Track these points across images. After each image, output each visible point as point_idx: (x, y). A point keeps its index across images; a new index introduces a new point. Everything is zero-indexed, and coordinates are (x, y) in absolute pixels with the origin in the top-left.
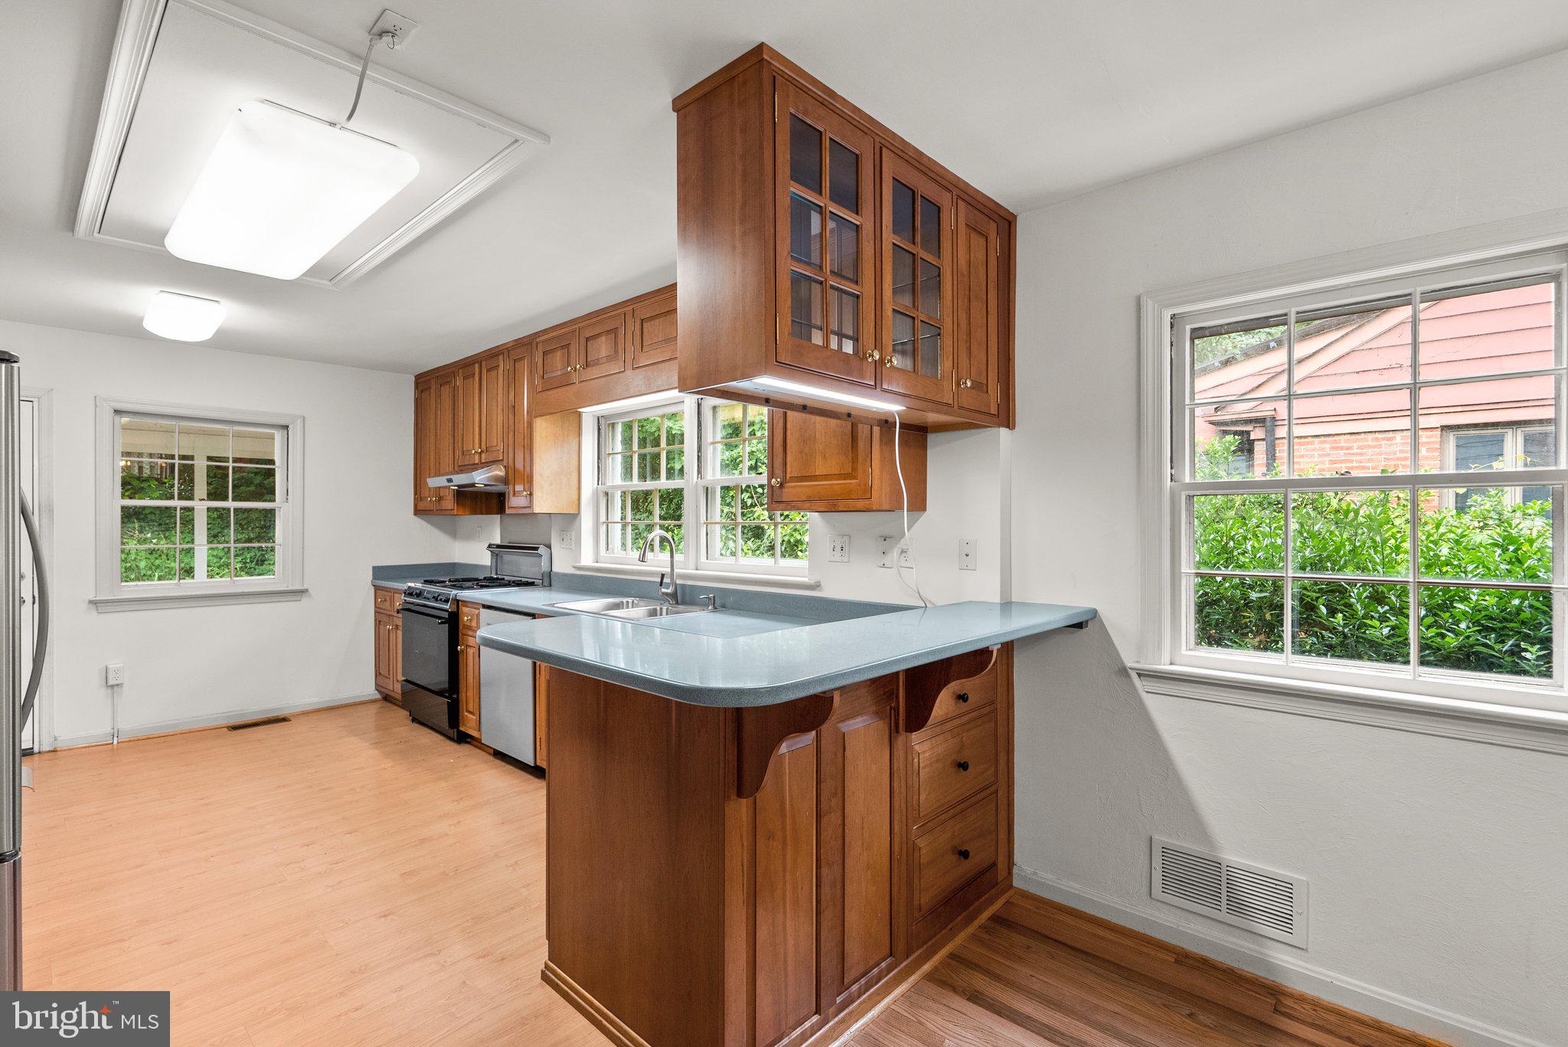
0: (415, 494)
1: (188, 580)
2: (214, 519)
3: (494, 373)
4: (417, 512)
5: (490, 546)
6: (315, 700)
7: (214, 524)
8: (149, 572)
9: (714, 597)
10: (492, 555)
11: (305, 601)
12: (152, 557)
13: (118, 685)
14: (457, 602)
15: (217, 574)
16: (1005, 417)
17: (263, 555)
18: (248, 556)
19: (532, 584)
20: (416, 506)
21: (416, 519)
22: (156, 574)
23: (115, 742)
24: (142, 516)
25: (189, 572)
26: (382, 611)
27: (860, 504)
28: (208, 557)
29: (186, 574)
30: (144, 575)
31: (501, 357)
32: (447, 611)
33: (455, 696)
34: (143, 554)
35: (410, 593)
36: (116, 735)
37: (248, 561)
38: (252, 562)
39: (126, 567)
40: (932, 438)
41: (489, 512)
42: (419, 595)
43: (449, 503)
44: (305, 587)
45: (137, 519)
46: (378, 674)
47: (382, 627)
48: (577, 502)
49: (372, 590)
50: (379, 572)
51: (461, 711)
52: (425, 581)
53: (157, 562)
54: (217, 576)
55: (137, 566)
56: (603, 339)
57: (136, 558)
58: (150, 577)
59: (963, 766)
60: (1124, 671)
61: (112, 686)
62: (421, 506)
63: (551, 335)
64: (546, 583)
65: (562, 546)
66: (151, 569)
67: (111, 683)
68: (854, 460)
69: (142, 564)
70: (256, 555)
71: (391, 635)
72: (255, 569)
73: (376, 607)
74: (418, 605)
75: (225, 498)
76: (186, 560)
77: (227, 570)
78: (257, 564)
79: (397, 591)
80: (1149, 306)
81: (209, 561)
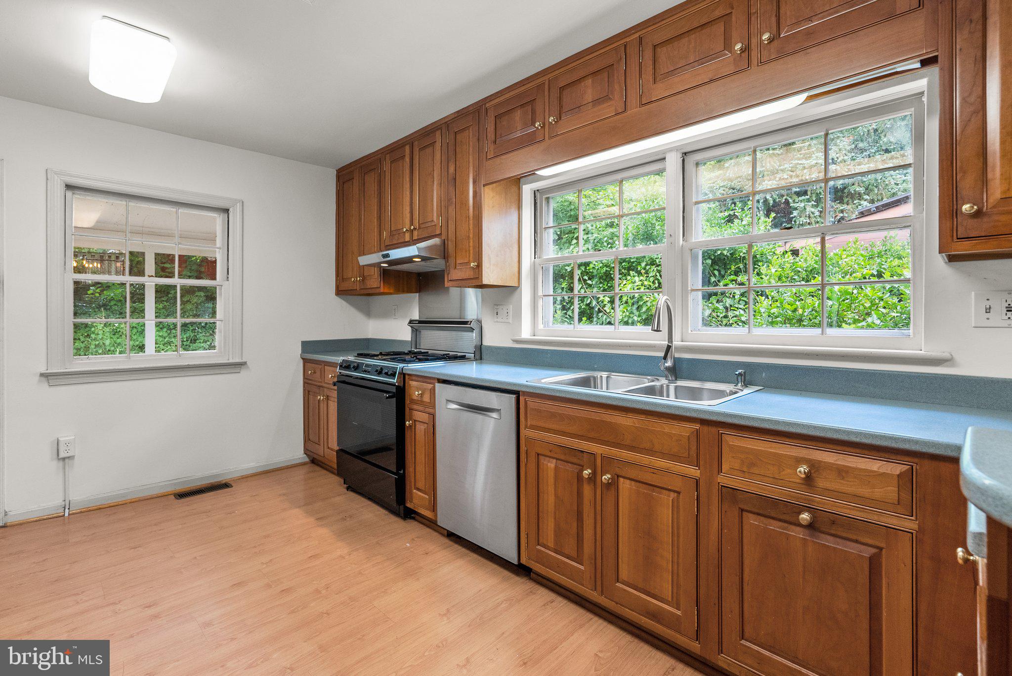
0: (337, 275)
1: (141, 354)
2: (160, 309)
3: (429, 150)
4: (340, 292)
5: (411, 322)
6: (253, 464)
7: (160, 313)
8: (112, 348)
9: (745, 373)
10: (412, 330)
11: (244, 373)
12: (115, 337)
13: (69, 458)
14: (403, 375)
15: (163, 350)
17: (195, 336)
18: (185, 337)
19: (463, 358)
20: (337, 287)
21: (338, 300)
22: (118, 350)
23: (67, 515)
24: (109, 307)
25: (142, 348)
26: (310, 382)
28: (156, 337)
29: (139, 349)
30: (109, 350)
31: (438, 133)
32: (393, 385)
33: (402, 472)
34: (108, 334)
35: (346, 366)
36: (67, 507)
37: (185, 340)
38: (187, 341)
39: (95, 344)
41: (410, 291)
42: (357, 368)
43: (375, 281)
44: (244, 360)
45: (105, 309)
46: (307, 439)
47: (311, 397)
48: (517, 275)
49: (301, 362)
50: (307, 346)
51: (408, 487)
52: (358, 354)
53: (119, 341)
54: (162, 351)
55: (104, 344)
56: (589, 81)
57: (102, 338)
58: (114, 352)
61: (64, 459)
62: (345, 286)
63: (507, 96)
64: (478, 357)
65: (496, 320)
66: (114, 346)
67: (62, 455)
69: (107, 342)
70: (190, 336)
71: (322, 405)
72: (190, 346)
73: (304, 378)
74: (357, 378)
75: (171, 275)
76: (140, 339)
77: (169, 347)
78: (191, 342)
79: (333, 365)
81: (156, 340)
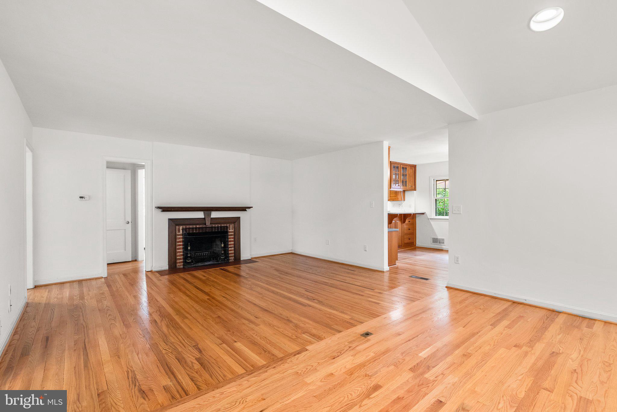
16: (415, 189)
27: (397, 200)
40: (406, 192)
59: (410, 229)
60: (428, 219)
68: (396, 195)
80: (431, 178)
